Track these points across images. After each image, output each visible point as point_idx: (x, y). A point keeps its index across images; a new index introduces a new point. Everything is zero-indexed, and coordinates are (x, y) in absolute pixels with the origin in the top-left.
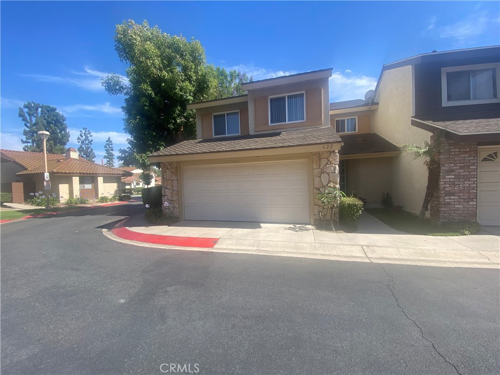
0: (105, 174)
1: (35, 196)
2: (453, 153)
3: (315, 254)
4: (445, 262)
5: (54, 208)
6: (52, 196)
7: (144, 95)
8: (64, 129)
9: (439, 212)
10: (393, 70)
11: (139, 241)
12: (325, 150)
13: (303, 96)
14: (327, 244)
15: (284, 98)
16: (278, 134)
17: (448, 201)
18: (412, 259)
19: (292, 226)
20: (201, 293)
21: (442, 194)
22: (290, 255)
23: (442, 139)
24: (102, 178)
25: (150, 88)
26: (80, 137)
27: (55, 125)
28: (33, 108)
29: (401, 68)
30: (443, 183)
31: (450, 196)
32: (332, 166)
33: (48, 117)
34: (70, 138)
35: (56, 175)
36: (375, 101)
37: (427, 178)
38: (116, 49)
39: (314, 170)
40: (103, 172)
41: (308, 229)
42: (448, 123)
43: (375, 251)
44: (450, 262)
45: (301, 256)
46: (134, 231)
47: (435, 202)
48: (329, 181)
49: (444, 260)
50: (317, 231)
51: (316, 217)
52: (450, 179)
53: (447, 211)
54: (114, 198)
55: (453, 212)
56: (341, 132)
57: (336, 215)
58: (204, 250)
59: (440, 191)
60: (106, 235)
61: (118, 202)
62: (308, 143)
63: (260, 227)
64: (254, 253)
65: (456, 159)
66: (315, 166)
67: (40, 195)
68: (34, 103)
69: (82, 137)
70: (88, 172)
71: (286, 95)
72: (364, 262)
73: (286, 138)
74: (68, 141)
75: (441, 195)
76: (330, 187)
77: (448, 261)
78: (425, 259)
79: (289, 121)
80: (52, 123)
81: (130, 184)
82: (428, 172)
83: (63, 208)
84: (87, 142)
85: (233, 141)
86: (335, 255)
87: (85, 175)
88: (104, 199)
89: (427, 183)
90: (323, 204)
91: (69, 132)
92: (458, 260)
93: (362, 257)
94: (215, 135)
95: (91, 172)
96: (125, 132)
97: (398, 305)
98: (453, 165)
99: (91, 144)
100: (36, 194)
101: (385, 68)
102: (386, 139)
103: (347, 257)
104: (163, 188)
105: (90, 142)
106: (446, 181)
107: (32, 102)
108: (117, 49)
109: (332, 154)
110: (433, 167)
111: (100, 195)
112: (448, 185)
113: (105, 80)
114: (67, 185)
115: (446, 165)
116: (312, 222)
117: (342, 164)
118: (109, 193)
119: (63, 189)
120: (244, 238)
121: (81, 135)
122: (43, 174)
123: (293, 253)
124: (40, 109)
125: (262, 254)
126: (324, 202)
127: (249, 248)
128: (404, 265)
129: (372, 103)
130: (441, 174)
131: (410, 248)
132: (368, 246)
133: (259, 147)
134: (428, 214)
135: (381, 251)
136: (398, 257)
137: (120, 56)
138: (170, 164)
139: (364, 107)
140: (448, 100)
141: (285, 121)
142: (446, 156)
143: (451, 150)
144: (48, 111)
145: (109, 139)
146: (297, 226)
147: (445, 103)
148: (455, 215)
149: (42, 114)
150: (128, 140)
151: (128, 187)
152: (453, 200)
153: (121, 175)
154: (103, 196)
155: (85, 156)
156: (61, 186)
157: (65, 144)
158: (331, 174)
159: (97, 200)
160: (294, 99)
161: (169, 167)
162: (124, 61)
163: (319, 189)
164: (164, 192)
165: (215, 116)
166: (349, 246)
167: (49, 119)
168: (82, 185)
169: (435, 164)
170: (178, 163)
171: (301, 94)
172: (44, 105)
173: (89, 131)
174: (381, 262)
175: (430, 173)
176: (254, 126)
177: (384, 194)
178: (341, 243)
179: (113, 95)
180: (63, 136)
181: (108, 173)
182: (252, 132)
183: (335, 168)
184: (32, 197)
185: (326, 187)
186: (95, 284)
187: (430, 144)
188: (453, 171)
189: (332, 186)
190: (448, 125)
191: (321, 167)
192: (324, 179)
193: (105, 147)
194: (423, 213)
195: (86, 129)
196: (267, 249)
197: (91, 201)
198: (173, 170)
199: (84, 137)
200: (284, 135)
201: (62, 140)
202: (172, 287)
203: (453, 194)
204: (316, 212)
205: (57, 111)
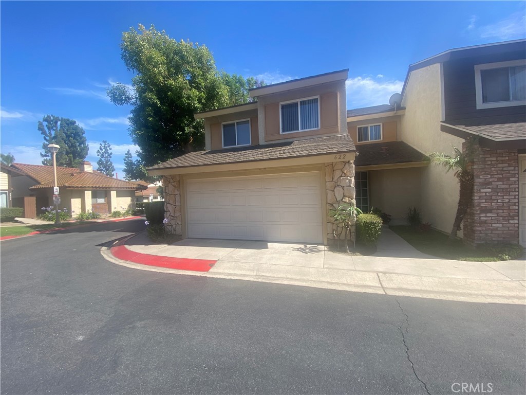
0: (118, 187)
1: (46, 210)
2: (490, 163)
3: (321, 282)
4: (477, 295)
5: (63, 224)
6: (62, 210)
7: (149, 105)
8: (83, 142)
9: (473, 231)
10: (419, 70)
11: (133, 261)
12: (338, 160)
13: (317, 102)
14: (336, 269)
15: (296, 104)
16: (289, 144)
17: (485, 219)
18: (437, 290)
19: (302, 246)
20: (172, 331)
21: (477, 211)
22: (292, 283)
23: (476, 146)
24: (115, 192)
25: (154, 97)
26: (100, 150)
27: (74, 138)
28: (52, 121)
29: (428, 67)
30: (478, 198)
31: (486, 213)
32: (347, 179)
33: (67, 131)
34: (88, 152)
35: (68, 189)
36: (402, 106)
37: (459, 192)
38: (122, 58)
39: (327, 183)
40: (116, 186)
41: (320, 251)
42: (483, 127)
43: (392, 280)
44: (484, 296)
45: (304, 284)
46: (131, 250)
47: (469, 220)
48: (344, 196)
49: (476, 292)
50: (330, 253)
51: (330, 236)
52: (486, 193)
53: (483, 230)
54: (127, 212)
55: (490, 232)
56: (364, 140)
57: (352, 234)
58: (197, 275)
59: (474, 207)
60: (103, 254)
61: (131, 217)
62: (318, 153)
63: (267, 248)
64: (252, 279)
65: (493, 169)
66: (328, 178)
67: (52, 210)
68: (53, 117)
69: (102, 150)
70: (101, 186)
71: (299, 101)
72: (376, 294)
73: (297, 147)
74: (87, 154)
75: (475, 212)
76: (345, 202)
77: (482, 295)
78: (453, 290)
79: (302, 129)
80: (72, 137)
81: (147, 198)
82: (459, 185)
83: (74, 223)
84: (106, 155)
85: (240, 152)
86: (344, 284)
87: (98, 189)
88: (117, 214)
89: (459, 197)
90: (336, 222)
91: (88, 145)
92: (493, 293)
93: (375, 287)
94: (225, 146)
95: (104, 186)
96: (135, 144)
97: (408, 358)
98: (489, 176)
99: (111, 157)
100: (48, 208)
101: (411, 69)
102: (415, 147)
103: (358, 286)
104: (165, 204)
105: (110, 155)
106: (481, 195)
107: (52, 115)
108: (124, 57)
109: (347, 165)
110: (465, 179)
111: (113, 210)
112: (484, 201)
113: (110, 90)
114: (79, 200)
115: (481, 177)
116: (326, 242)
117: (358, 176)
118: (121, 207)
119: (76, 203)
120: (244, 261)
121: (101, 148)
122: (53, 188)
123: (296, 280)
124: (59, 123)
125: (260, 280)
126: (336, 220)
127: (248, 273)
128: (426, 299)
129: (398, 107)
130: (475, 187)
131: (435, 277)
132: (384, 273)
133: (264, 158)
134: (460, 234)
135: (399, 280)
136: (419, 288)
137: (127, 65)
138: (173, 177)
139: (390, 113)
140: (483, 102)
141: (298, 129)
142: (481, 166)
143: (487, 159)
144: (68, 124)
145: (128, 152)
146: (308, 246)
147: (480, 105)
148: (493, 235)
149: (61, 127)
150: (137, 152)
151: (145, 201)
152: (490, 218)
153: (135, 189)
154: (116, 210)
155: (104, 169)
156: (73, 200)
157: (85, 157)
158: (346, 188)
159: (110, 215)
160: (307, 105)
161: (172, 181)
162: (131, 70)
163: (332, 205)
164: (167, 208)
165: (224, 126)
166: (362, 273)
167: (68, 133)
168: (95, 200)
169: (468, 176)
170: (181, 176)
171: (315, 99)
172: (64, 118)
173: (108, 144)
174: (398, 293)
175: (462, 186)
176: (264, 136)
177: (410, 210)
178: (354, 269)
179: (119, 106)
180: (82, 149)
181: (122, 186)
182: (262, 142)
183: (350, 181)
184: (44, 212)
185: (341, 202)
186: (62, 315)
187: (461, 152)
188: (490, 183)
189: (347, 201)
190: (483, 130)
191: (334, 180)
192: (339, 193)
193: (125, 160)
194: (454, 233)
195: (106, 142)
196: (267, 275)
197: (103, 216)
198: (175, 184)
199: (104, 150)
200: (296, 145)
201: (81, 154)
202: (142, 323)
203: (490, 211)
204: (330, 231)
205: (77, 124)
